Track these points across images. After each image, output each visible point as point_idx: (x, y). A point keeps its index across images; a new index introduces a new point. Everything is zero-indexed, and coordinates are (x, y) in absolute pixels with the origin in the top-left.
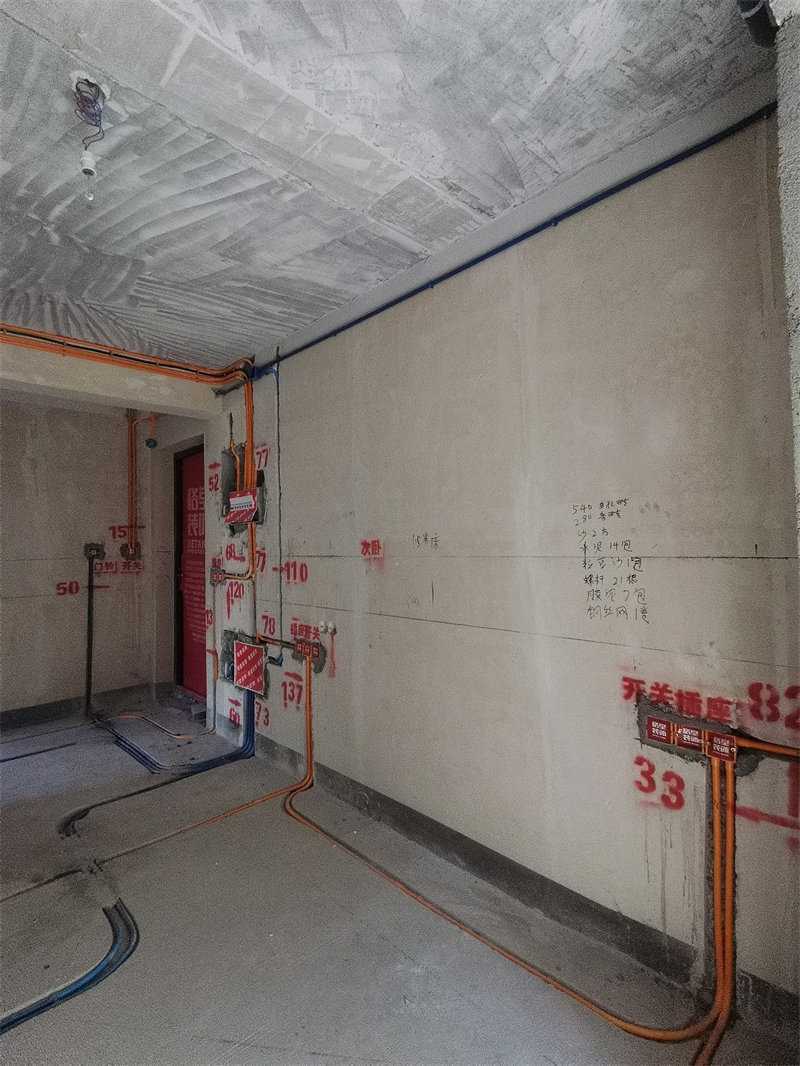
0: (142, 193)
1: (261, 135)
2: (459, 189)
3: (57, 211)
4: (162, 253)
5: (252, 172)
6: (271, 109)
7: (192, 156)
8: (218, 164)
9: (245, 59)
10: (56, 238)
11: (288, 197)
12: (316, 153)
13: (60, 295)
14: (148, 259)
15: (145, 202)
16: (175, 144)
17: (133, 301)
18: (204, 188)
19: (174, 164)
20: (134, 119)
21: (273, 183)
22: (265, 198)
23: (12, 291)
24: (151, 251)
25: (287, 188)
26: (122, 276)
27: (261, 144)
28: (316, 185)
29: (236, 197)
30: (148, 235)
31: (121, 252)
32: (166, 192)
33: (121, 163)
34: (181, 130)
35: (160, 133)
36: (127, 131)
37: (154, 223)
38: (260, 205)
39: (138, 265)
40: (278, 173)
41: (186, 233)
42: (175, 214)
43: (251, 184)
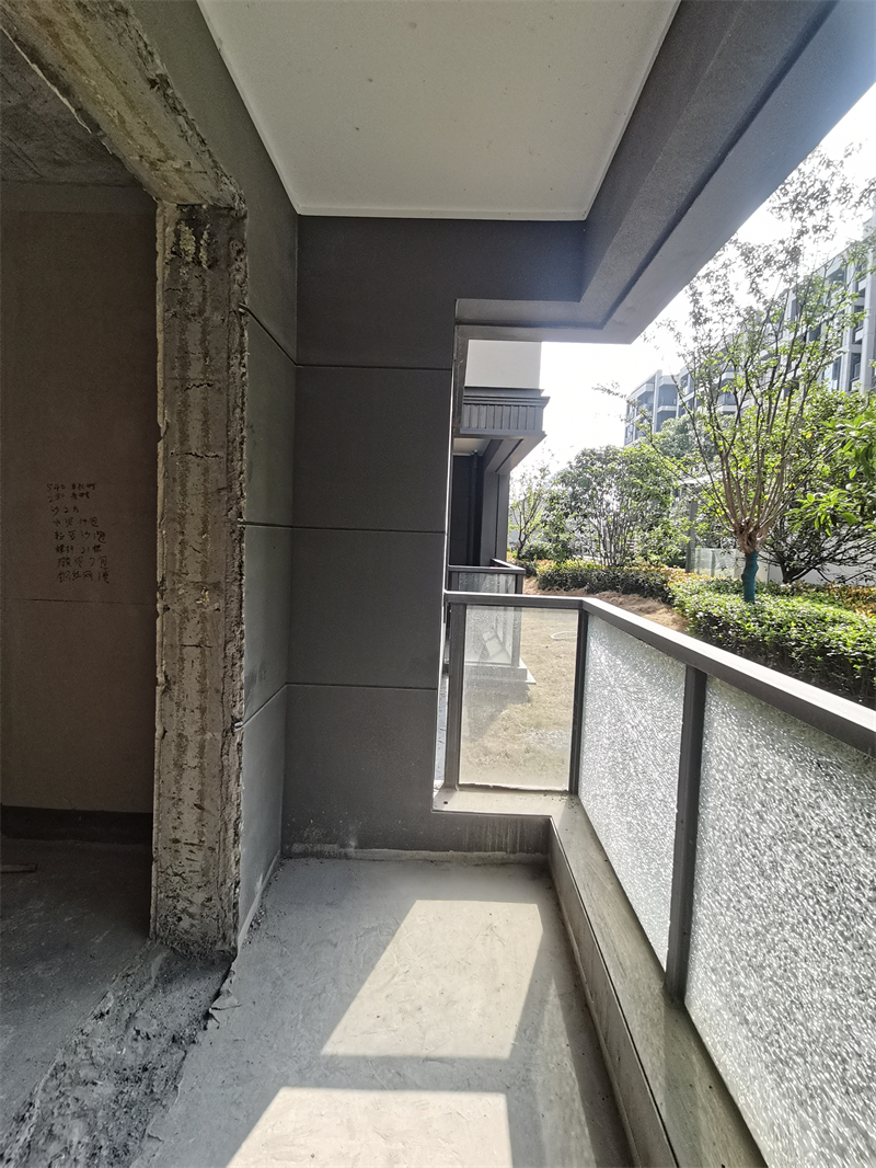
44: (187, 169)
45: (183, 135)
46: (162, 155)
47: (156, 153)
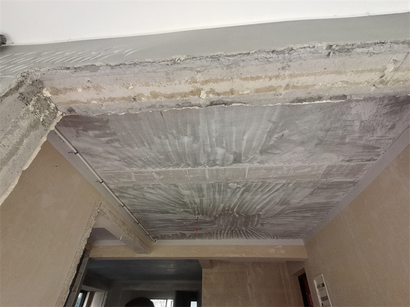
0: (252, 199)
1: (274, 176)
2: (352, 160)
3: (235, 210)
4: (263, 211)
5: (277, 184)
6: (273, 171)
7: (260, 187)
8: (267, 186)
9: (262, 165)
10: (237, 215)
11: (291, 185)
12: (292, 173)
13: (243, 228)
14: (261, 213)
15: (254, 201)
16: (255, 187)
17: (262, 224)
18: (267, 192)
19: (257, 190)
20: (243, 186)
21: (284, 184)
22: (284, 188)
23: (232, 231)
24: (261, 211)
25: (289, 184)
26: (256, 219)
27: (275, 178)
28: (298, 179)
29: (276, 191)
30: (258, 207)
31: (254, 214)
32: (258, 197)
33: (245, 195)
34: (254, 184)
35: (250, 186)
36: (243, 189)
37: (258, 204)
38: (284, 190)
39: (259, 215)
40: (284, 181)
41: (267, 204)
42: (262, 200)
43: (278, 187)
44: (398, 64)
45: (371, 54)
46: (379, 74)
47: (375, 77)
